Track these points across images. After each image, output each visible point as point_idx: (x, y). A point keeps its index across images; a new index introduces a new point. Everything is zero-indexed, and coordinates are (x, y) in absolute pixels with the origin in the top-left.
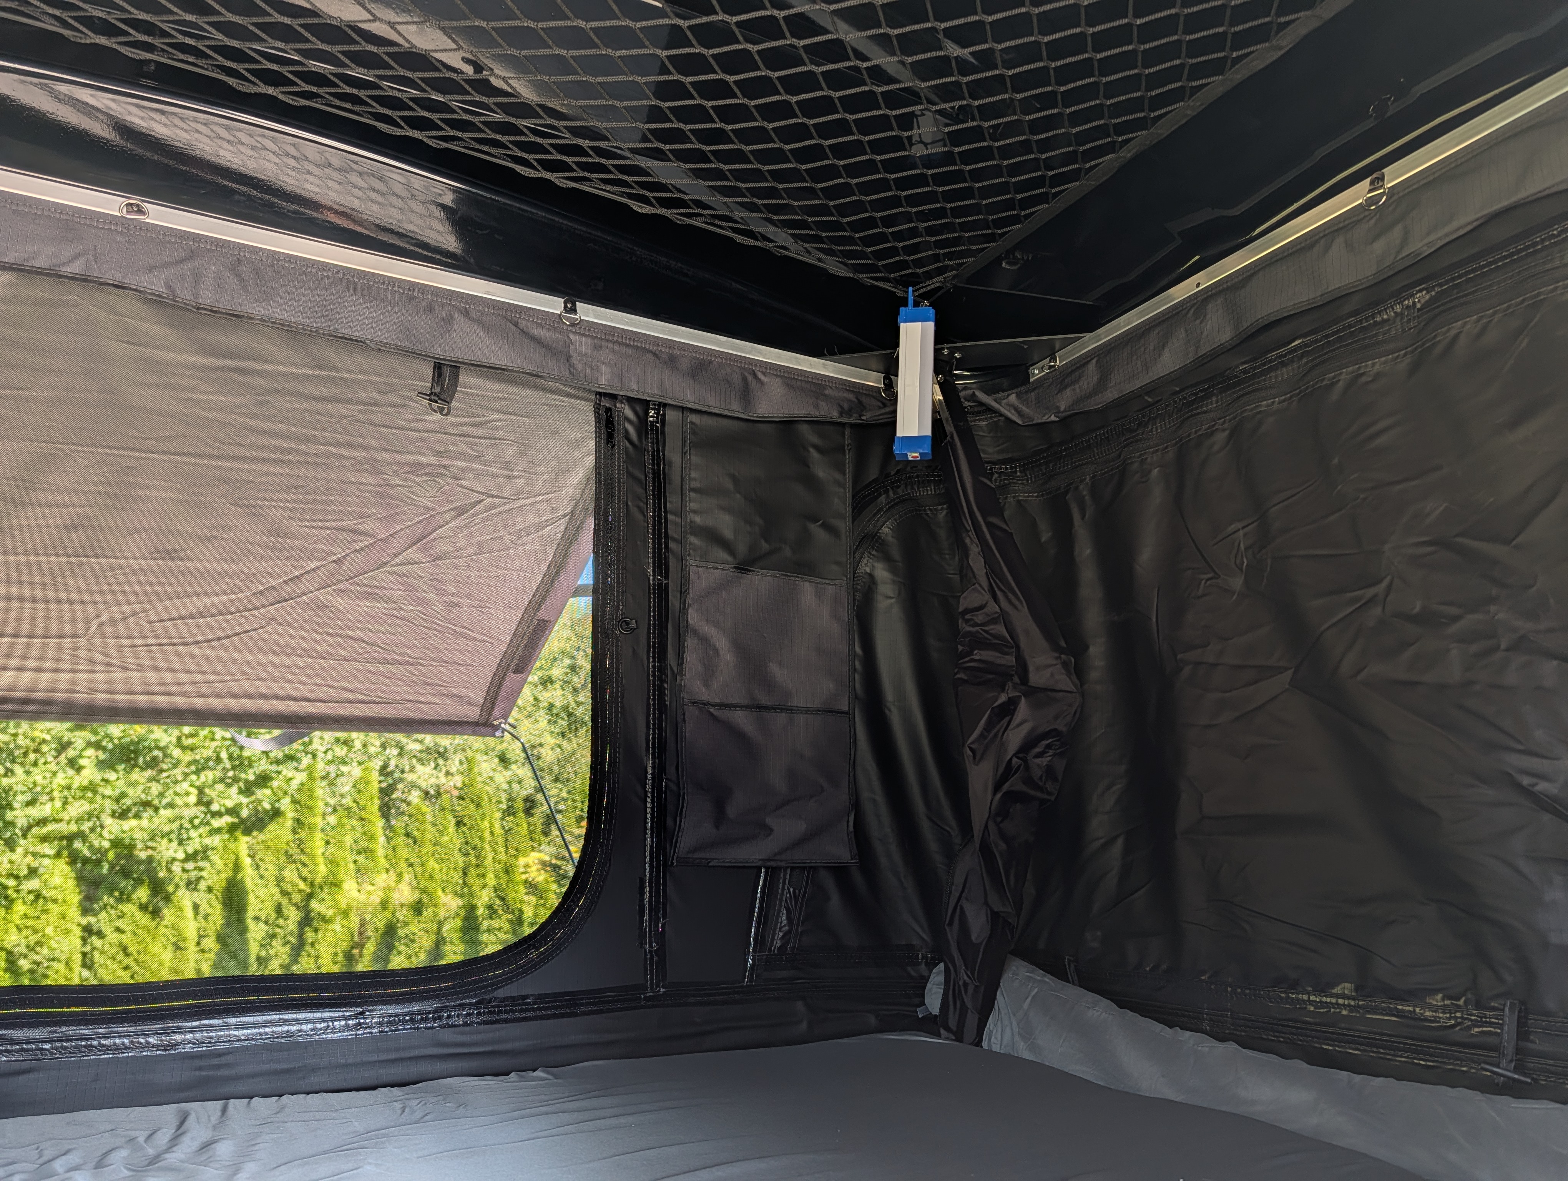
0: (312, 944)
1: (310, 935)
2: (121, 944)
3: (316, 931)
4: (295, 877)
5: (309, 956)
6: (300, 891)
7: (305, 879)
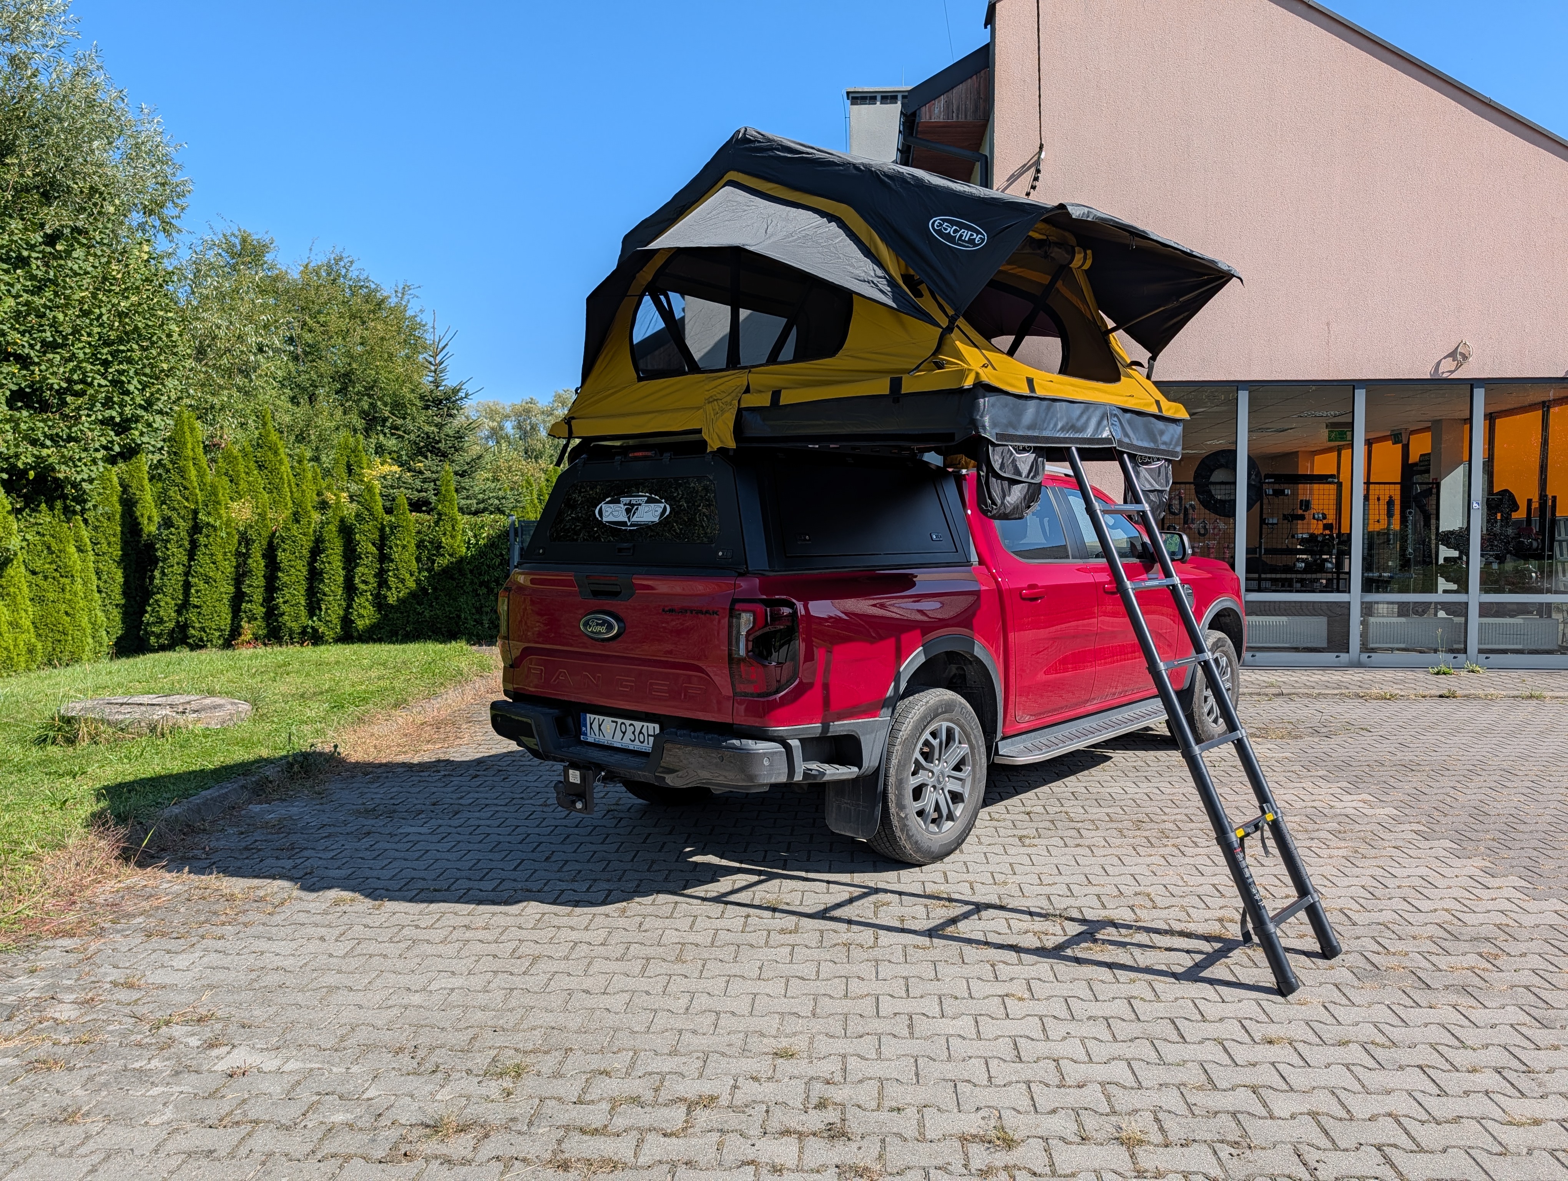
0: (206, 546)
1: (202, 540)
2: (44, 543)
3: (207, 536)
4: (179, 497)
5: (204, 554)
6: (186, 507)
7: (187, 499)
